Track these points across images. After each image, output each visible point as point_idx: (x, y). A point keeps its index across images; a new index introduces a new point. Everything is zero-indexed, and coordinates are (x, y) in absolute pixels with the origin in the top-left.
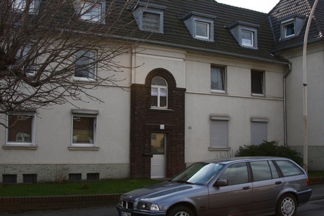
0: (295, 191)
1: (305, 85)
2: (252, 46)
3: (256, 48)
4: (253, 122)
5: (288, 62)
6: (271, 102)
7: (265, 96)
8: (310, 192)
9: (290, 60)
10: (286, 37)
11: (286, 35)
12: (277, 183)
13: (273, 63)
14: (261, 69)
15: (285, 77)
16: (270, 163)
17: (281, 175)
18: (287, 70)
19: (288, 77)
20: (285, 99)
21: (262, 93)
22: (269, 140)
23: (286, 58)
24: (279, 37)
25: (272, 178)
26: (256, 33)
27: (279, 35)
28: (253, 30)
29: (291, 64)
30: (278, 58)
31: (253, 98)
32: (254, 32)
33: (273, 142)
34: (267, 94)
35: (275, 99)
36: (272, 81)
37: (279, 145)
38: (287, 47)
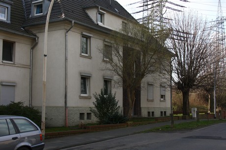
0: (30, 145)
1: (45, 56)
2: (6, 19)
3: (9, 22)
4: (2, 85)
5: (36, 36)
6: (19, 69)
7: (14, 64)
8: (43, 145)
9: (37, 35)
10: (35, 15)
11: (35, 14)
12: (14, 139)
13: (23, 36)
14: (12, 40)
15: (33, 48)
16: (9, 121)
17: (18, 132)
18: (34, 43)
19: (35, 49)
20: (31, 67)
21: (11, 61)
22: (16, 101)
23: (34, 32)
24: (30, 15)
25: (9, 135)
26: (9, 9)
27: (29, 13)
28: (7, 6)
29: (38, 38)
30: (27, 32)
31: (4, 64)
32: (8, 8)
33: (19, 103)
34: (16, 62)
35: (24, 66)
36: (21, 50)
37: (25, 105)
38: (35, 23)
